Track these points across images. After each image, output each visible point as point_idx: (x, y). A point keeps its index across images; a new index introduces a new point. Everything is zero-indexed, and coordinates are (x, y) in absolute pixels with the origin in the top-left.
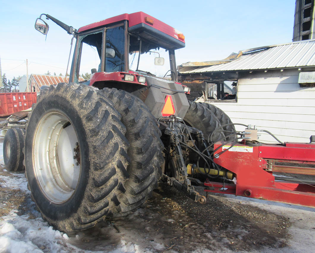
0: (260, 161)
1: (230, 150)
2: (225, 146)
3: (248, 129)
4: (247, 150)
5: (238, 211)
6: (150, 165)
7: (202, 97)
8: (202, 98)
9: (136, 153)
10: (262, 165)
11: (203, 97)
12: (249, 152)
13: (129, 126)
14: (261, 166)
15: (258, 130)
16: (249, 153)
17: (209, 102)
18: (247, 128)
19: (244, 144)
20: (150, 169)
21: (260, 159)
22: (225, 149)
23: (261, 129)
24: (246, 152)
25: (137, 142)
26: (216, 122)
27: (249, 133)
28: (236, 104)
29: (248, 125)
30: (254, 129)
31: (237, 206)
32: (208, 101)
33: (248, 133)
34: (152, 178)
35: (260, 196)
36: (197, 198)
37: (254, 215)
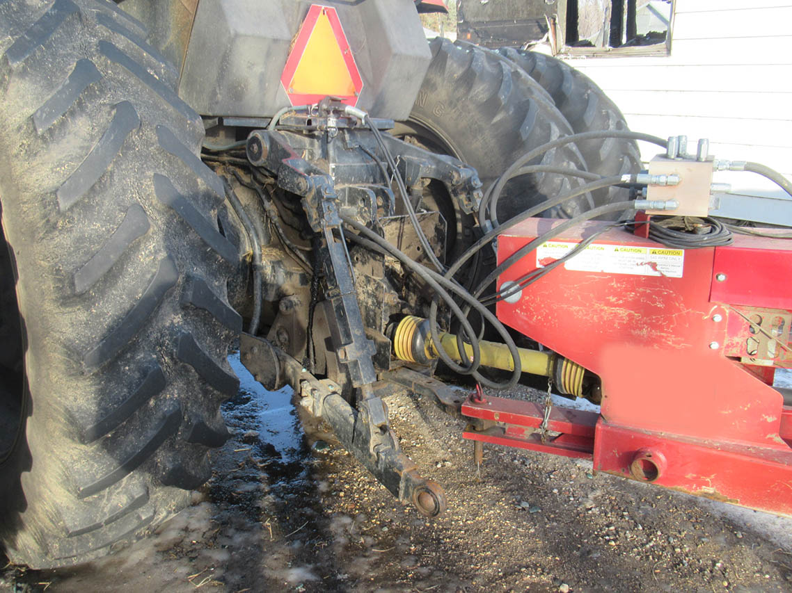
0: (718, 318)
1: (570, 265)
2: (547, 243)
3: (666, 157)
4: (654, 266)
5: (608, 526)
6: (140, 356)
7: (544, 39)
8: (543, 43)
9: (53, 297)
10: (726, 342)
11: (548, 40)
12: (663, 277)
13: (16, 156)
14: (721, 344)
15: (720, 164)
16: (663, 279)
17: (570, 57)
18: (663, 151)
19: (642, 235)
20: (137, 375)
21: (715, 312)
22: (546, 260)
23: (731, 160)
24: (651, 273)
25: (57, 240)
26: (549, 128)
27: (671, 179)
28: (665, 60)
29: (670, 139)
30: (698, 159)
31: (608, 493)
32: (566, 53)
33: (663, 179)
34: (160, 414)
35: (707, 484)
36: (407, 487)
37: (674, 548)
